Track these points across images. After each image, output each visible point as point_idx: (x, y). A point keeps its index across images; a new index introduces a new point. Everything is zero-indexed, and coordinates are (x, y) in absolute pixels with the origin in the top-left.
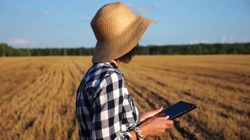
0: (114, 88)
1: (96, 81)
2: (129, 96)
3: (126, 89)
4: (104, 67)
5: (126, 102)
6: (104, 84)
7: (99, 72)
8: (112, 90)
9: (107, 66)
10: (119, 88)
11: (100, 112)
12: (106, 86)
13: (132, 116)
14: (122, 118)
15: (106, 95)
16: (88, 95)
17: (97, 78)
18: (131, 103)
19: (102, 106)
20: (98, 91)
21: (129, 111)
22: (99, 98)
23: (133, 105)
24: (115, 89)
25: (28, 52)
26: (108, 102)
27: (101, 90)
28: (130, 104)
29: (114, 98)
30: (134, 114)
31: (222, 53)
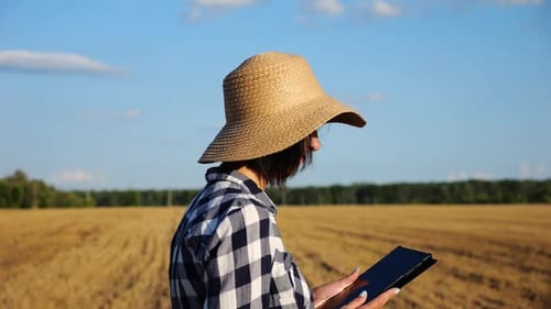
0: (248, 239)
1: (209, 221)
2: (285, 255)
3: (279, 240)
4: (229, 191)
5: (278, 269)
6: (226, 229)
7: (216, 202)
8: (245, 244)
9: (235, 187)
10: (261, 237)
11: (218, 294)
12: (230, 233)
13: (293, 301)
14: (271, 306)
15: (231, 254)
16: (193, 253)
17: (211, 214)
18: (292, 271)
19: (222, 280)
20: (213, 245)
21: (285, 289)
22: (216, 262)
23: (296, 275)
24: (252, 241)
25: (89, 199)
26: (236, 270)
27: (220, 243)
28: (289, 273)
29: (250, 262)
30: (299, 297)
31: (519, 202)
